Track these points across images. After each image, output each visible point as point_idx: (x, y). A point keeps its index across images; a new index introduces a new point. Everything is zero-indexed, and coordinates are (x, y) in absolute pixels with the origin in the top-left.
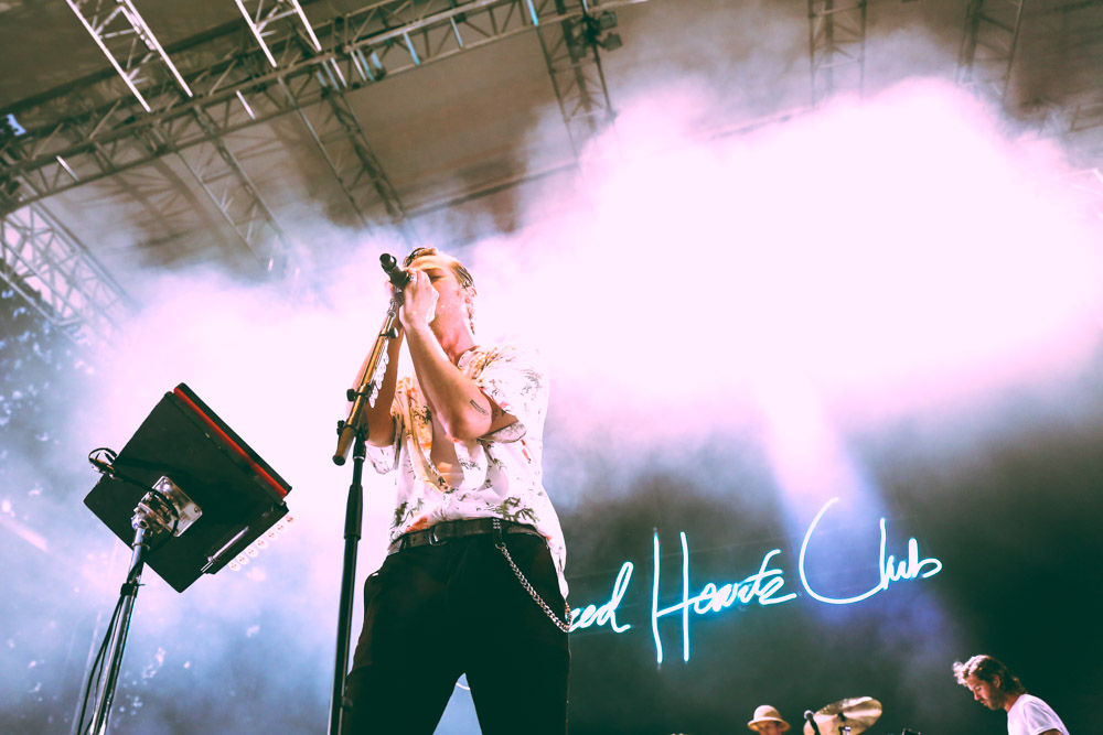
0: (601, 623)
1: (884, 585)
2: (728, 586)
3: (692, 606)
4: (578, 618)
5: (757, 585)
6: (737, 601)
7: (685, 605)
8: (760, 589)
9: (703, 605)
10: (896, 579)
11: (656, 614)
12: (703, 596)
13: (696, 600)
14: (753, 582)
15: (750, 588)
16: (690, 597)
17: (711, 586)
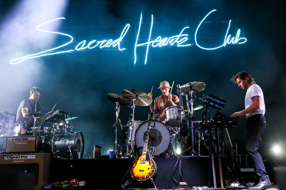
0: (114, 46)
1: (224, 45)
2: (166, 38)
3: (151, 44)
4: (105, 44)
5: (177, 39)
6: (169, 44)
7: (149, 43)
8: (178, 40)
9: (155, 44)
10: (229, 43)
11: (136, 45)
12: (156, 41)
13: (153, 42)
14: (176, 38)
15: (175, 40)
16: (151, 41)
17: (160, 37)
